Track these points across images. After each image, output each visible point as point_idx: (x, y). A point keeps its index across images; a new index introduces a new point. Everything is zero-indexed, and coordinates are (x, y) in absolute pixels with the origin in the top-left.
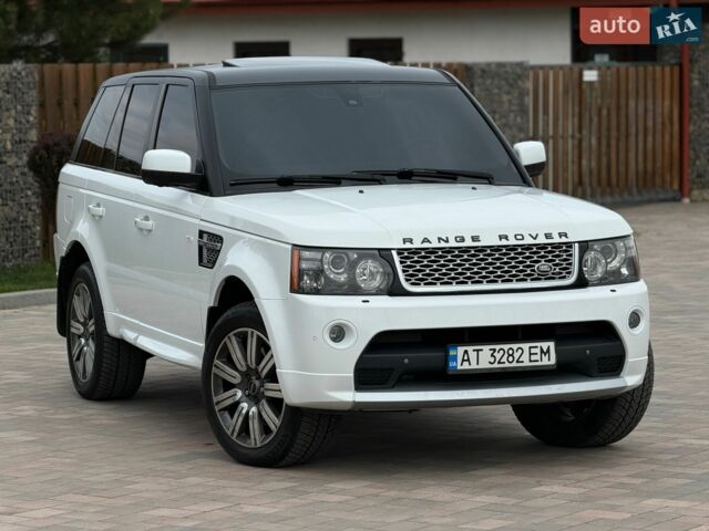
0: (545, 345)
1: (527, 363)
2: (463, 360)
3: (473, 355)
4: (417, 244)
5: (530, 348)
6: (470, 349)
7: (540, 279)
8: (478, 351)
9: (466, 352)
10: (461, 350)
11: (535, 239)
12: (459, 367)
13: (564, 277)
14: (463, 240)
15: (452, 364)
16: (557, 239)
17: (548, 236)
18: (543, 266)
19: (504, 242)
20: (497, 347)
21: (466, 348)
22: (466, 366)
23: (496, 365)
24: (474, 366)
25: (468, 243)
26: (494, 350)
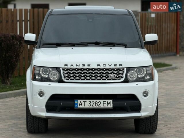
0: (109, 101)
1: (102, 107)
2: (80, 105)
3: (83, 103)
4: (69, 67)
5: (103, 102)
6: (82, 101)
7: (111, 79)
8: (85, 102)
9: (81, 102)
10: (79, 101)
11: (110, 66)
12: (78, 107)
13: (120, 79)
14: (84, 66)
15: (76, 106)
16: (118, 67)
17: (115, 65)
18: (112, 75)
19: (99, 67)
20: (92, 101)
21: (81, 101)
22: (81, 106)
23: (91, 107)
24: (83, 107)
25: (86, 67)
26: (91, 102)
